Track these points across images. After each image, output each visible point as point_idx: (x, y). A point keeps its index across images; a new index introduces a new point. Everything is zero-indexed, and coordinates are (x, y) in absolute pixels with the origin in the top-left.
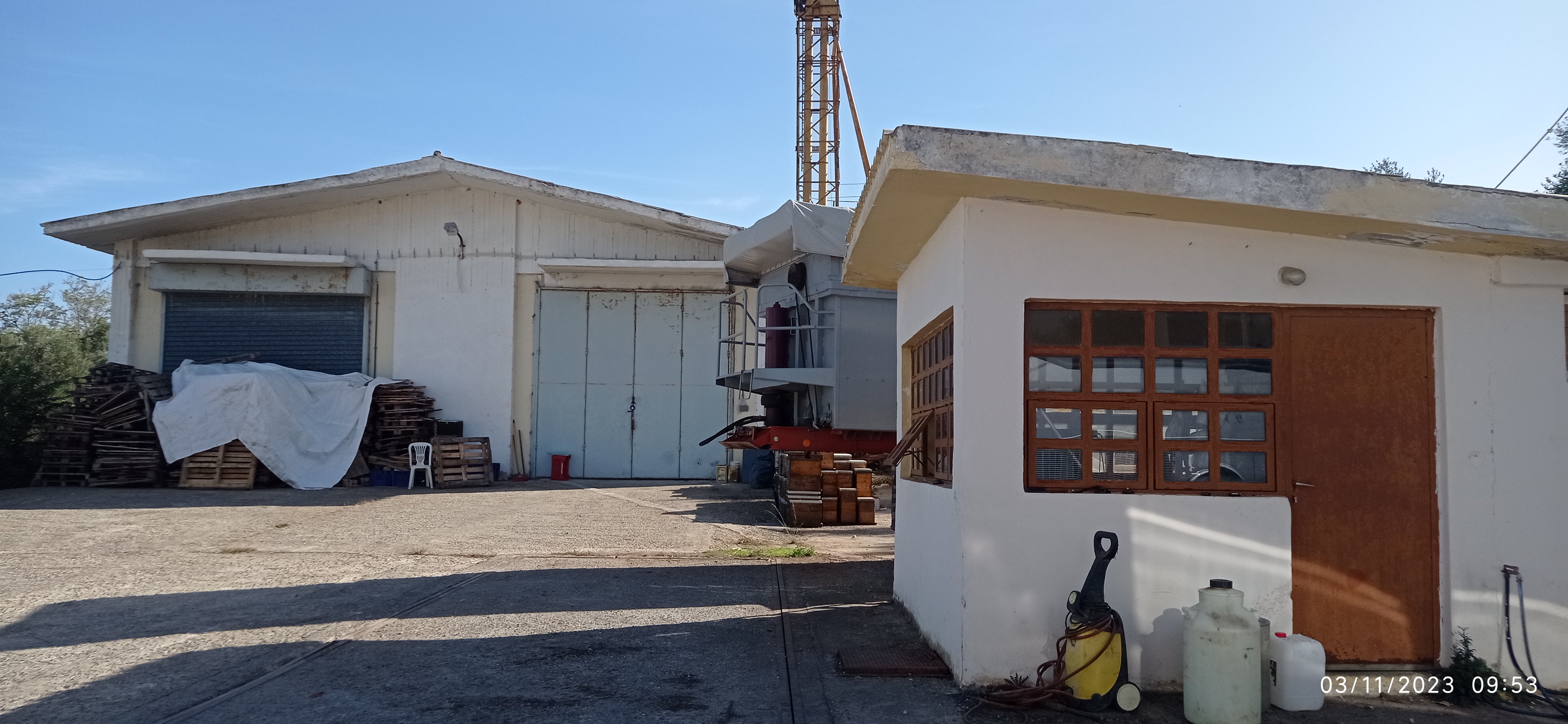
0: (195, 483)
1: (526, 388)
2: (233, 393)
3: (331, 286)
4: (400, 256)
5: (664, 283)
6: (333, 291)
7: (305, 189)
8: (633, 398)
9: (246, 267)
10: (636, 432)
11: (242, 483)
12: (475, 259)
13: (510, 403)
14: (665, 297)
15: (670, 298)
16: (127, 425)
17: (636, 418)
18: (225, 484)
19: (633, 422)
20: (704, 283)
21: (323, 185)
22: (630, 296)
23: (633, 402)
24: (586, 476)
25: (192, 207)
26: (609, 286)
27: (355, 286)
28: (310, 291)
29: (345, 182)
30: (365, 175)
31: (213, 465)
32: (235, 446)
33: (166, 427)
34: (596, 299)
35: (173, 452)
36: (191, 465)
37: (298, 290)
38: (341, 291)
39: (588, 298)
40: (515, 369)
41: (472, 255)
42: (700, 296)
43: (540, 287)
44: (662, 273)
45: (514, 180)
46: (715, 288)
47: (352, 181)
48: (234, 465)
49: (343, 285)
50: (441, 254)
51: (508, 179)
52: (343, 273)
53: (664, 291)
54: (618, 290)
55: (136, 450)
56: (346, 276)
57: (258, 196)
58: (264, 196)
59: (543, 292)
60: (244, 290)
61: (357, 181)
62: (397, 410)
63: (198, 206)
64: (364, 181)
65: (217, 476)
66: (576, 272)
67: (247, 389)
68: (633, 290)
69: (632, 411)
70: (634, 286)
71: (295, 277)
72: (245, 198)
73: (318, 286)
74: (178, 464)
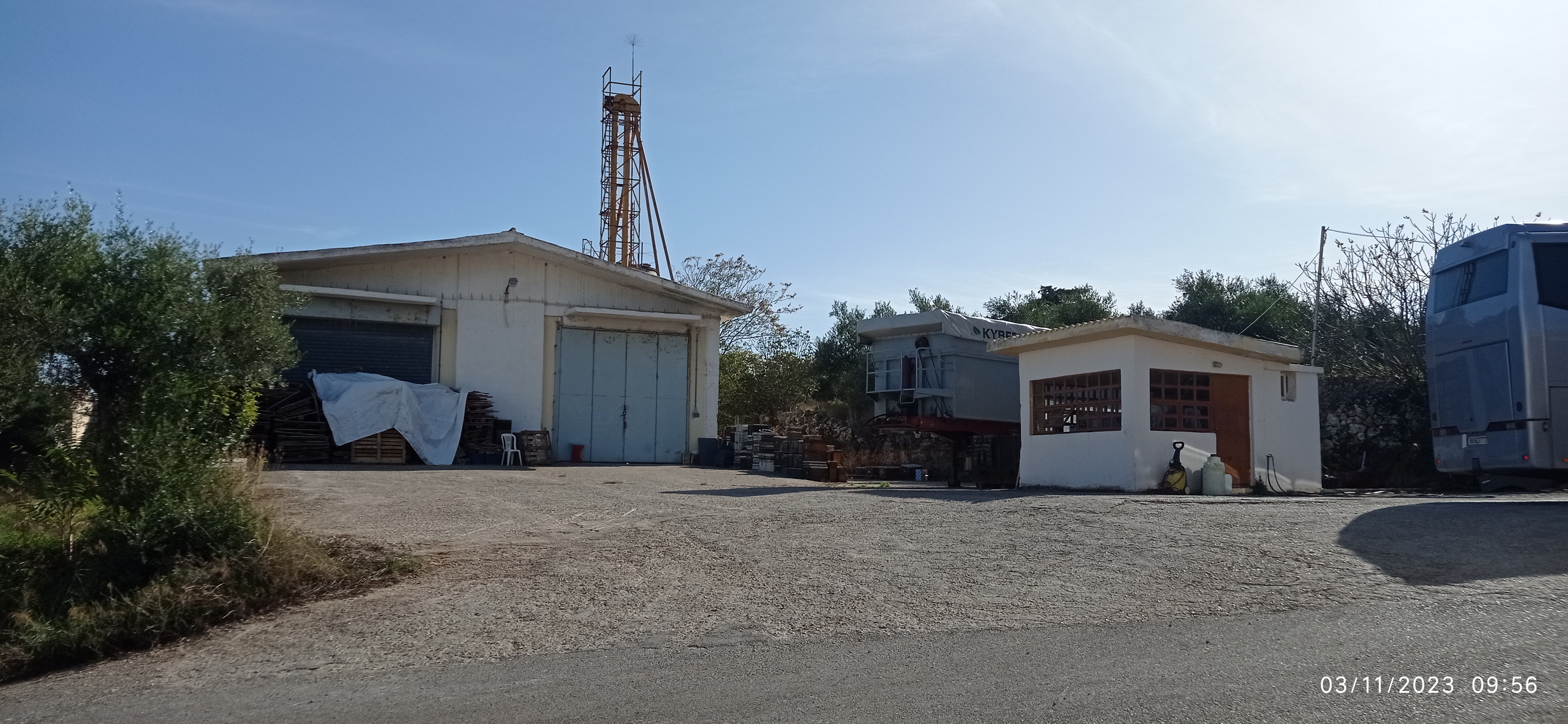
0: (359, 459)
1: (550, 399)
2: (385, 396)
3: (416, 319)
4: (461, 298)
5: (645, 327)
6: (418, 322)
7: (417, 248)
8: (625, 406)
9: (352, 302)
10: (627, 430)
11: (399, 460)
12: (516, 303)
13: (541, 408)
14: (646, 336)
15: (649, 338)
16: (302, 417)
17: (627, 421)
18: (386, 460)
19: (625, 423)
20: (671, 328)
21: (430, 246)
22: (623, 335)
23: (625, 409)
24: (592, 460)
25: (330, 256)
26: (608, 327)
27: (433, 320)
28: (401, 321)
29: (447, 245)
30: (460, 241)
31: (375, 447)
32: (392, 433)
33: (336, 419)
34: (600, 336)
35: (341, 437)
36: (358, 447)
37: (391, 320)
38: (424, 323)
39: (594, 335)
40: (544, 384)
41: (513, 300)
42: (669, 337)
43: (560, 326)
44: (644, 320)
45: (566, 252)
46: (678, 332)
47: (451, 245)
48: (391, 447)
49: (426, 318)
50: (491, 299)
51: (562, 251)
52: (425, 309)
53: (645, 332)
54: (615, 331)
55: (311, 436)
56: (428, 312)
57: (382, 251)
58: (386, 251)
59: (563, 329)
60: (349, 318)
61: (455, 245)
62: (478, 410)
63: (335, 256)
64: (460, 245)
65: (379, 455)
66: (586, 317)
67: (397, 393)
68: (624, 331)
69: (624, 415)
70: (625, 328)
71: (388, 311)
72: (372, 252)
73: (406, 318)
74: (348, 446)
